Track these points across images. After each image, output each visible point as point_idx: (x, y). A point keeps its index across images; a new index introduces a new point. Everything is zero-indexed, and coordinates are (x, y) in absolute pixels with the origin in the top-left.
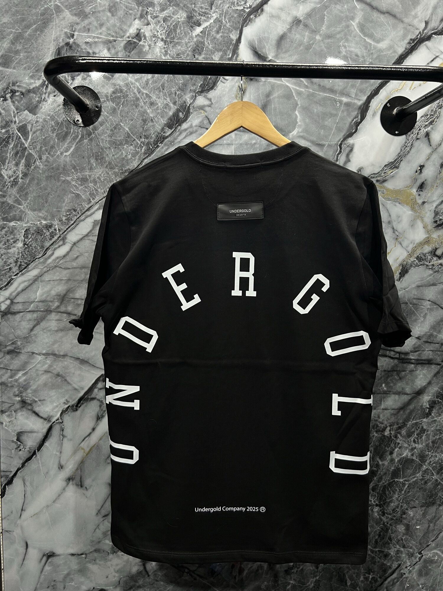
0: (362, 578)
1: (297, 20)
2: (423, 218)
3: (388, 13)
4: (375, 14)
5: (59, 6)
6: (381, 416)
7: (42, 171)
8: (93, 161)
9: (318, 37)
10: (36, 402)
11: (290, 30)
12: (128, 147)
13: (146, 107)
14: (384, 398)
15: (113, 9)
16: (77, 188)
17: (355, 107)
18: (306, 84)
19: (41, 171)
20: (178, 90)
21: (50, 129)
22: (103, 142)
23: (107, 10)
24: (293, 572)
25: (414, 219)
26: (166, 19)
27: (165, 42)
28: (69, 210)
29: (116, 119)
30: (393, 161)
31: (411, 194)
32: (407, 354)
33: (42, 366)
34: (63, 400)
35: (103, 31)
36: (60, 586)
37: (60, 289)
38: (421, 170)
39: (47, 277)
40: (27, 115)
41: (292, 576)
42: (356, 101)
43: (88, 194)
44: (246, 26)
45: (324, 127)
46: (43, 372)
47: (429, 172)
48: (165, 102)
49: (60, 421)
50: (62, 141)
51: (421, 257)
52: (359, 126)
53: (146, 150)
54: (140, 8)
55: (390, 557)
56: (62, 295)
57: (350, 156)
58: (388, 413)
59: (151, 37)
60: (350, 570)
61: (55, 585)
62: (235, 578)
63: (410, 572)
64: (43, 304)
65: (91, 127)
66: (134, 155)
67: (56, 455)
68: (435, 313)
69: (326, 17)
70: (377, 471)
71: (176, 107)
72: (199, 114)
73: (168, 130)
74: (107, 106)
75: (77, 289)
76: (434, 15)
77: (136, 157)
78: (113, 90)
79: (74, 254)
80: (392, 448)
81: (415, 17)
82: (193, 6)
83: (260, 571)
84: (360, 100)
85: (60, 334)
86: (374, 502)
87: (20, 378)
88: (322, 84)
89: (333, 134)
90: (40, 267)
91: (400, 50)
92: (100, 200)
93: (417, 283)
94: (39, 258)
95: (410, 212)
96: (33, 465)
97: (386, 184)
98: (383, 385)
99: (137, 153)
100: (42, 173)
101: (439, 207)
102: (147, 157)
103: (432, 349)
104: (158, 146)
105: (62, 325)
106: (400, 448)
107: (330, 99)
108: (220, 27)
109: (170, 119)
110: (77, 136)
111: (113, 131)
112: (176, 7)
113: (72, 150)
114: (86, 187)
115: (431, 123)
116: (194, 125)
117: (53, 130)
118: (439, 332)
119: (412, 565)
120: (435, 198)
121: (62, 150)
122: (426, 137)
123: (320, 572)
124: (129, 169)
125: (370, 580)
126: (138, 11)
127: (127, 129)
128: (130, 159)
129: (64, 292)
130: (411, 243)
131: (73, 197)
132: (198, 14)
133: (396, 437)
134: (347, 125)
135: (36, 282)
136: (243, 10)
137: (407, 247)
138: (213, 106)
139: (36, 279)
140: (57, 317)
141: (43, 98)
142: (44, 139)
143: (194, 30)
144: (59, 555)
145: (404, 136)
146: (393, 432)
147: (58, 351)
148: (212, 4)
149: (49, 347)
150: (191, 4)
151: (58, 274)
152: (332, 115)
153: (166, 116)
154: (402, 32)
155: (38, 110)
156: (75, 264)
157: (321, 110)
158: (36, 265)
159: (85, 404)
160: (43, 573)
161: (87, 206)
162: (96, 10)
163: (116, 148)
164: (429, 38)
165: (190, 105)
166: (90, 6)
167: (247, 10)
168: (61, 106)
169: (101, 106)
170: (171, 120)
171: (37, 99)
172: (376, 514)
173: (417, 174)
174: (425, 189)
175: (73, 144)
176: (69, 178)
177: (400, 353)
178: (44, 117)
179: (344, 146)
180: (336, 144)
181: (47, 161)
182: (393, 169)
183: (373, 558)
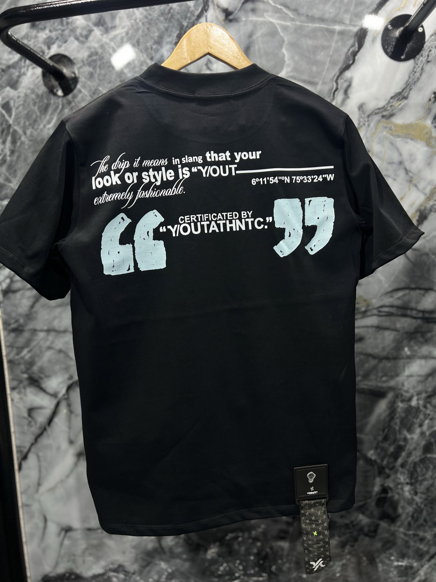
6: (406, 384)
7: (28, 146)
10: (41, 378)
14: (408, 363)
17: (350, 34)
18: (292, 16)
19: (26, 147)
20: (154, 44)
21: (31, 103)
25: (431, 156)
30: (400, 91)
31: (425, 127)
32: (431, 312)
33: (45, 343)
34: (67, 376)
36: (80, 560)
38: (435, 97)
40: (9, 92)
42: (351, 28)
45: (316, 63)
46: (46, 349)
49: (66, 396)
50: (44, 114)
52: (356, 56)
55: (426, 541)
57: (349, 92)
58: (413, 381)
61: (75, 559)
65: (71, 95)
67: (65, 430)
70: (405, 446)
74: (84, 72)
78: (88, 53)
80: (421, 420)
84: (355, 26)
85: (59, 310)
86: (405, 480)
87: (25, 355)
88: (310, 14)
89: (328, 69)
95: (425, 149)
96: (45, 441)
97: (393, 119)
98: (406, 349)
100: (28, 149)
106: (431, 419)
107: (321, 29)
110: (58, 107)
113: (54, 121)
117: (35, 104)
121: (45, 122)
130: (429, 184)
133: (425, 407)
134: (343, 57)
137: (424, 189)
141: (22, 72)
142: (27, 114)
144: (76, 530)
145: (412, 61)
146: (421, 402)
147: (58, 326)
149: (49, 323)
152: (324, 48)
155: (18, 85)
157: (311, 44)
160: (63, 547)
168: (41, 78)
171: (17, 74)
172: (407, 494)
173: (430, 102)
175: (54, 115)
177: (423, 312)
178: (24, 91)
179: (340, 81)
180: (332, 80)
181: (31, 135)
182: (402, 99)
183: (407, 542)
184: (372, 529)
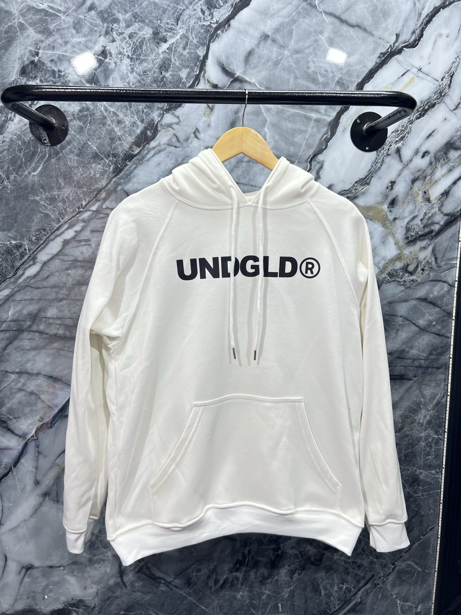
0: (336, 588)
1: (265, 35)
2: (394, 234)
3: (358, 26)
4: (345, 28)
5: (23, 24)
7: (11, 191)
8: (61, 180)
9: (286, 53)
10: (11, 419)
11: (258, 44)
12: (96, 166)
13: (114, 126)
15: (77, 26)
16: (46, 207)
17: (325, 123)
19: (9, 191)
20: (145, 108)
21: (17, 149)
22: (71, 162)
23: (71, 27)
24: (268, 583)
25: (385, 236)
26: (132, 35)
27: (131, 59)
28: (38, 230)
29: (83, 138)
30: (364, 177)
31: (382, 210)
33: (16, 385)
34: (38, 417)
35: (68, 48)
36: (39, 597)
37: (32, 308)
38: (392, 186)
39: (18, 297)
41: (267, 586)
42: (326, 117)
43: (57, 213)
44: (213, 42)
45: (293, 144)
46: (17, 390)
47: (400, 189)
48: (133, 120)
49: (35, 438)
50: (29, 161)
51: (393, 274)
52: (329, 142)
53: (114, 169)
54: (105, 25)
55: (363, 567)
56: (34, 314)
57: (321, 173)
59: (117, 54)
60: (324, 580)
61: (34, 596)
62: (211, 588)
63: (384, 582)
64: (15, 323)
65: (59, 146)
66: (102, 174)
67: (32, 471)
68: (407, 329)
69: (294, 32)
71: (143, 125)
72: (167, 132)
73: (136, 148)
74: (74, 125)
75: (48, 308)
76: (405, 27)
77: (104, 175)
78: (79, 108)
79: (45, 274)
81: (386, 29)
82: (159, 22)
83: (235, 582)
84: (329, 116)
85: (33, 353)
89: (303, 150)
90: (11, 287)
91: (371, 65)
92: (69, 220)
93: (388, 300)
94: (10, 278)
95: (381, 229)
96: (9, 481)
97: (357, 201)
99: (105, 172)
100: (10, 193)
101: (411, 223)
102: (116, 176)
103: (404, 364)
104: (126, 165)
105: (34, 344)
107: (299, 115)
108: (187, 43)
109: (138, 137)
110: (45, 156)
111: (80, 150)
112: (141, 23)
113: (39, 169)
114: (55, 207)
115: (402, 139)
116: (162, 143)
117: (20, 151)
118: (411, 348)
119: (385, 576)
120: (406, 214)
121: (29, 170)
122: (396, 153)
123: (295, 583)
124: (98, 188)
125: (344, 590)
126: (103, 27)
127: (95, 148)
128: (98, 178)
129: (36, 311)
130: (383, 259)
131: (42, 217)
132: (164, 31)
134: (317, 142)
135: (8, 302)
136: (210, 26)
137: (379, 263)
138: (181, 123)
139: (8, 299)
140: (30, 336)
141: (9, 117)
142: (11, 159)
143: (160, 46)
144: (37, 568)
145: (375, 152)
147: (31, 369)
148: (178, 20)
149: (22, 366)
150: (157, 20)
151: (29, 293)
152: (301, 132)
153: (134, 134)
154: (372, 46)
155: (4, 129)
156: (45, 284)
157: (290, 126)
158: (8, 285)
159: (59, 422)
160: (23, 585)
161: (56, 225)
162: (61, 27)
163: (84, 167)
164: (400, 51)
165: (158, 123)
166: (54, 23)
167: (214, 26)
168: (28, 126)
169: (68, 126)
170: (139, 139)
171: (3, 118)
173: (388, 190)
174: (397, 205)
175: (41, 164)
176: (37, 198)
178: (10, 136)
179: (314, 163)
180: (306, 161)
181: (14, 181)
182: (364, 185)
183: (347, 569)
184: (318, 558)
